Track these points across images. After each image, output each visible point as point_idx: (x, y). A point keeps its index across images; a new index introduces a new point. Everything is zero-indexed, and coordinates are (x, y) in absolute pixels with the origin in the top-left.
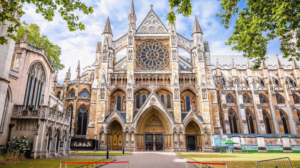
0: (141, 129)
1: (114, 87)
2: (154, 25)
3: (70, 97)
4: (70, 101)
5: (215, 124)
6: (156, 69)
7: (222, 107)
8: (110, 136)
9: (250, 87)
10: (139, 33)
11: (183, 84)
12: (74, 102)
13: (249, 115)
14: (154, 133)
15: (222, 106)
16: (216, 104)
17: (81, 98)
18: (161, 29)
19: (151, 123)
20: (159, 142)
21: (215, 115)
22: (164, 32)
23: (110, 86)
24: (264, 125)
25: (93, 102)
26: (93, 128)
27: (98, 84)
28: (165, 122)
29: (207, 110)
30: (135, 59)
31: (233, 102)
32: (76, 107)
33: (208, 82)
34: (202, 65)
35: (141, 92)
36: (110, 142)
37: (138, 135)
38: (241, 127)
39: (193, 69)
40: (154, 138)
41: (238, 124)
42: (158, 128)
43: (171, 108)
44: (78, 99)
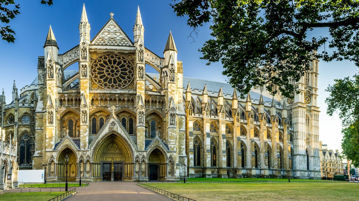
0: (97, 158)
1: (65, 109)
2: (115, 36)
3: (9, 123)
4: (9, 127)
5: (180, 152)
6: (117, 88)
7: (187, 135)
8: (61, 165)
9: (218, 116)
10: (95, 45)
11: (149, 107)
12: (14, 129)
13: (213, 145)
14: (113, 162)
15: (188, 133)
16: (183, 132)
17: (22, 124)
18: (124, 41)
19: (110, 151)
20: (118, 172)
21: (181, 143)
22: (128, 45)
23: (59, 108)
24: (225, 155)
25: (38, 128)
26: (41, 158)
27: (43, 107)
28: (126, 149)
29: (174, 137)
30: (89, 76)
31: (200, 130)
32: (17, 134)
33: (178, 106)
34: (173, 88)
35: (98, 115)
36: (61, 172)
37: (94, 164)
38: (204, 156)
39: (162, 90)
40: (113, 168)
41: (201, 153)
42: (117, 157)
43: (133, 134)
44: (19, 125)
